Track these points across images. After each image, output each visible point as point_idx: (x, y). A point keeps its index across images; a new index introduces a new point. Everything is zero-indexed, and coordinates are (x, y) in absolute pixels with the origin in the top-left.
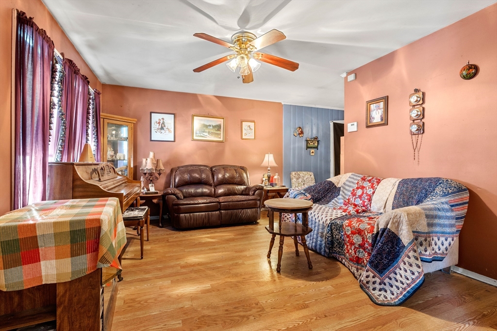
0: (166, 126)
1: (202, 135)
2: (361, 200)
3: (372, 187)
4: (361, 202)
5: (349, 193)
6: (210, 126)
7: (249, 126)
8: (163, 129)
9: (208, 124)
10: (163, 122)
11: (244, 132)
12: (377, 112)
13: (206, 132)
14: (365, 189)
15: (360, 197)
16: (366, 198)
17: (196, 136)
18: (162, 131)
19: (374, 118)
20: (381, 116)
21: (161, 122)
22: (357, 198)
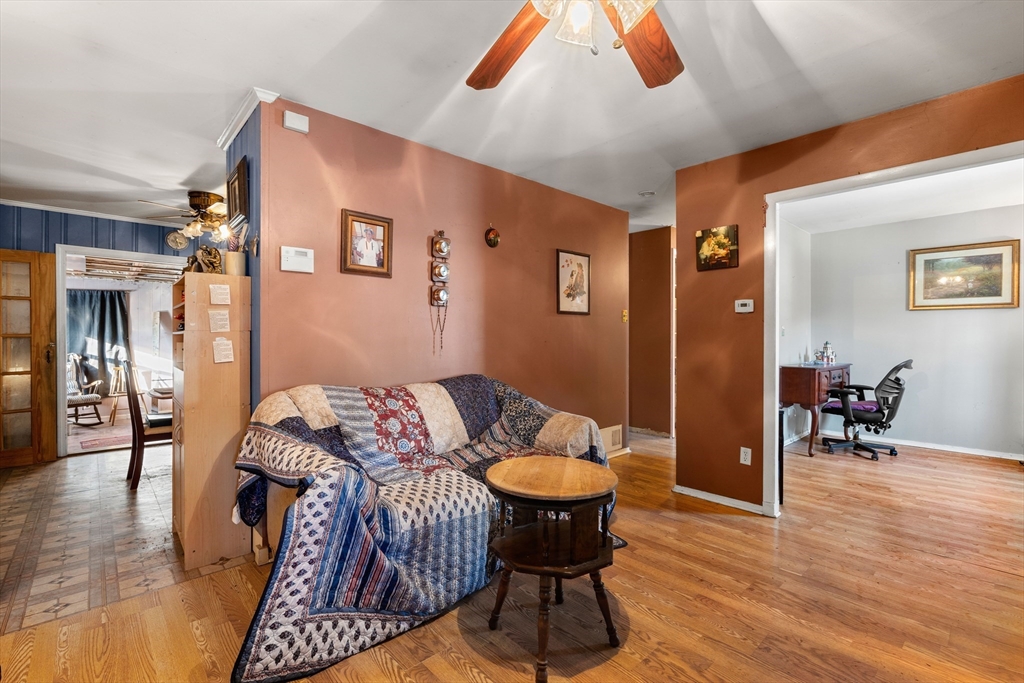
2: (410, 440)
3: (411, 408)
4: (413, 444)
5: (373, 435)
12: (369, 245)
14: (399, 414)
15: (403, 434)
16: (416, 432)
19: (360, 255)
20: (378, 255)
22: (397, 439)
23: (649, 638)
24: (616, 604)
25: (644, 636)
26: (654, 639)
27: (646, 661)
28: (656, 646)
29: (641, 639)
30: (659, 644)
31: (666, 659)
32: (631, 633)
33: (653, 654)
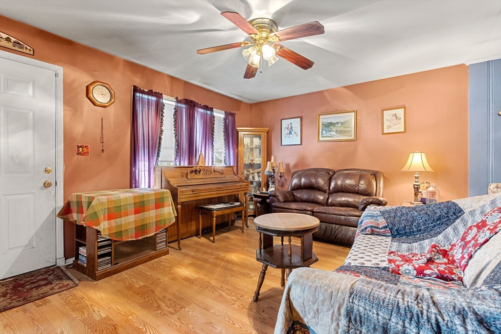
0: (294, 130)
1: (328, 135)
6: (338, 123)
7: (395, 115)
8: (291, 134)
9: (336, 122)
10: (291, 127)
11: (386, 124)
13: (333, 131)
17: (322, 137)
18: (291, 136)
21: (290, 127)
23: (238, 306)
24: (254, 325)
25: (242, 306)
26: (236, 306)
27: (242, 296)
28: (236, 302)
29: (242, 305)
30: (234, 304)
31: (233, 298)
32: (247, 307)
33: (238, 299)
